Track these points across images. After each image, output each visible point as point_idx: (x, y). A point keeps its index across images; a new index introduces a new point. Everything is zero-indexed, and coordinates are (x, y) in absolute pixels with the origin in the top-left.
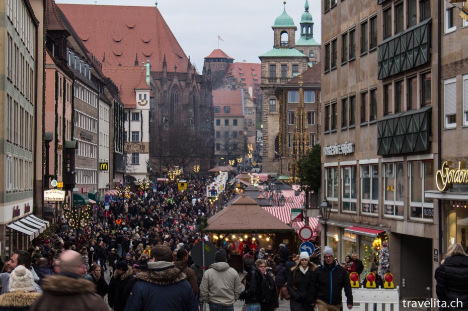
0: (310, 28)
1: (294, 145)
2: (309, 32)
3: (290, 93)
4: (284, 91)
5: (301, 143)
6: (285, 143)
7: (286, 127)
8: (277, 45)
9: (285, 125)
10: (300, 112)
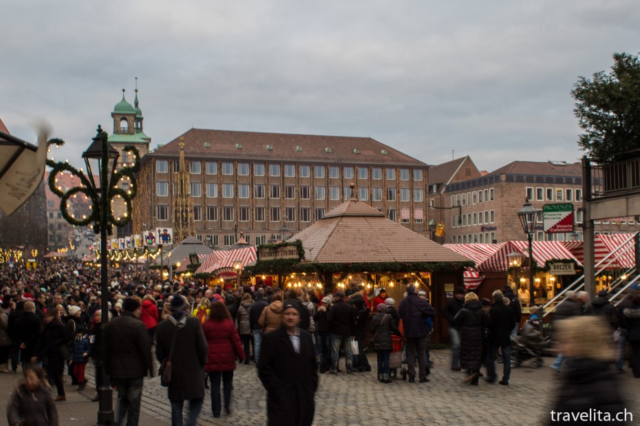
0: (139, 123)
1: (176, 212)
2: (139, 126)
3: (158, 163)
4: (153, 160)
5: (184, 210)
6: (155, 215)
7: (154, 198)
8: (117, 131)
9: (154, 196)
10: (181, 176)
